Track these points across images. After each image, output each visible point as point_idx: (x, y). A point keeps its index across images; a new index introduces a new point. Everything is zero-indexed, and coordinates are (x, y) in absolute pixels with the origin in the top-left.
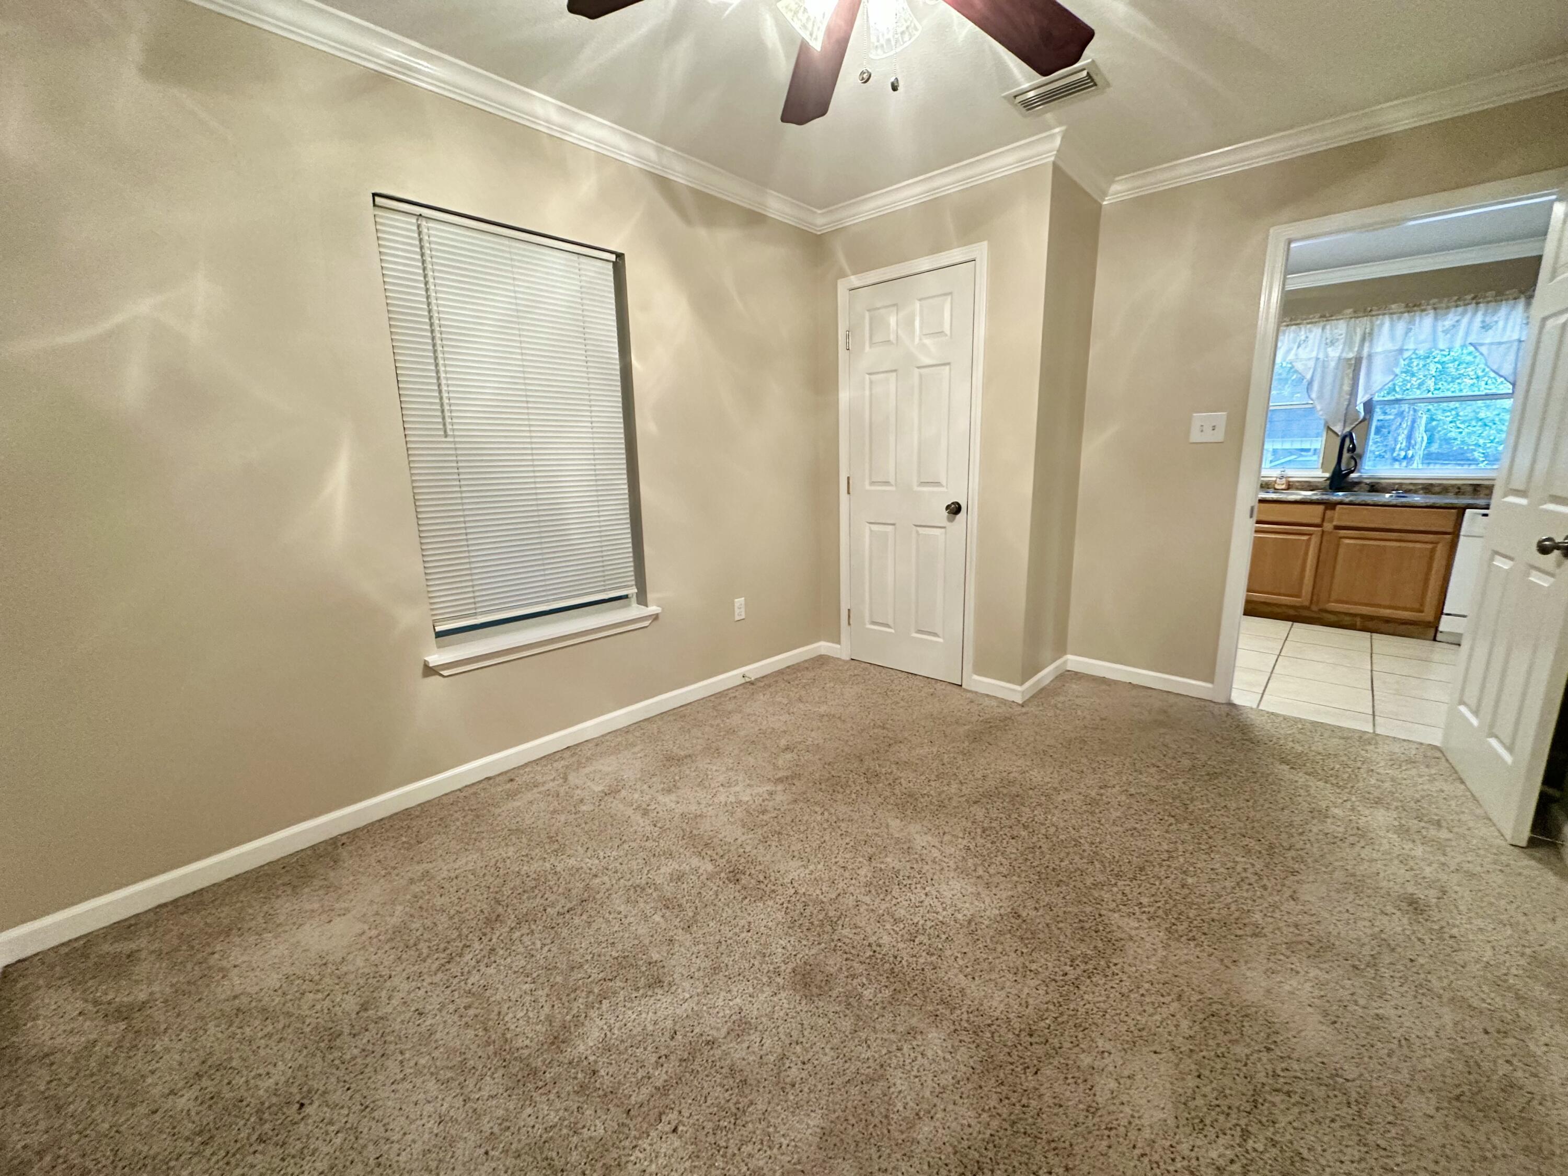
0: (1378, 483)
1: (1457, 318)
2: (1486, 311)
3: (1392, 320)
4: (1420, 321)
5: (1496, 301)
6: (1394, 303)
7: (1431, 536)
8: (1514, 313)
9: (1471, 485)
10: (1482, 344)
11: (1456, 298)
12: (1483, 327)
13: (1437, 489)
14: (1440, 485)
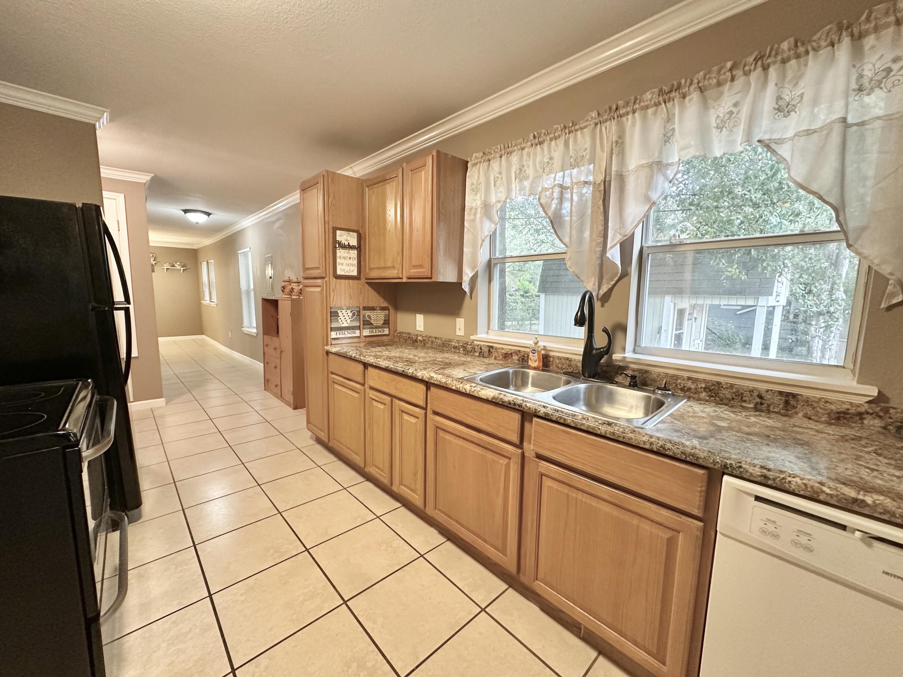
0: (647, 372)
1: (737, 98)
2: (783, 76)
3: (644, 118)
4: (681, 112)
5: (798, 56)
6: (645, 92)
7: (665, 512)
8: (831, 74)
9: (781, 393)
10: (780, 142)
11: (729, 64)
12: (779, 109)
13: (727, 394)
14: (732, 386)
